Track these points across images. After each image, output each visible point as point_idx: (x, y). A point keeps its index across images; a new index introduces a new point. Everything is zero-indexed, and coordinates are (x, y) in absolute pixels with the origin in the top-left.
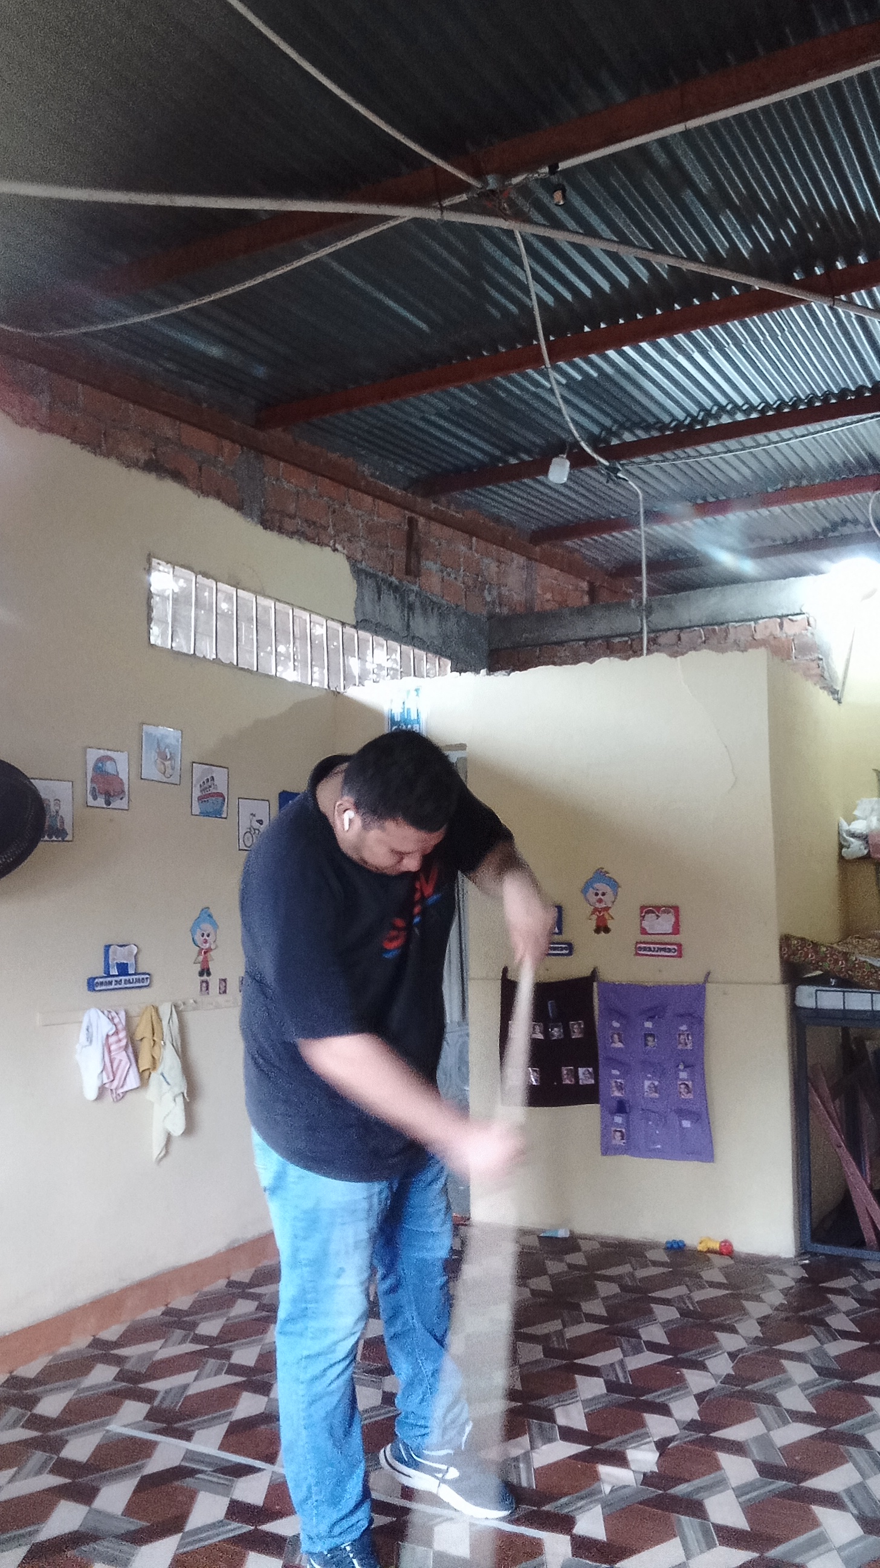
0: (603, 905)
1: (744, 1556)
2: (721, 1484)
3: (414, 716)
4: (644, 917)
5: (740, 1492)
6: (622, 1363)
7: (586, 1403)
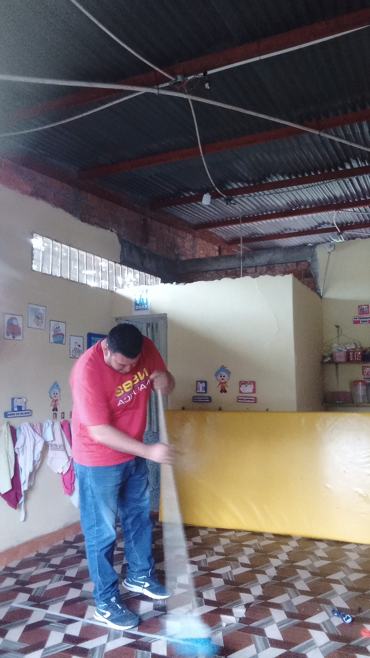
0: (223, 381)
1: (281, 651)
2: (271, 621)
3: (145, 302)
4: (240, 386)
5: (279, 624)
6: (230, 572)
7: (216, 589)
